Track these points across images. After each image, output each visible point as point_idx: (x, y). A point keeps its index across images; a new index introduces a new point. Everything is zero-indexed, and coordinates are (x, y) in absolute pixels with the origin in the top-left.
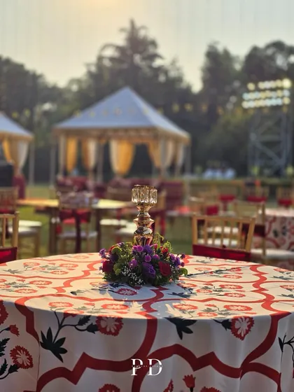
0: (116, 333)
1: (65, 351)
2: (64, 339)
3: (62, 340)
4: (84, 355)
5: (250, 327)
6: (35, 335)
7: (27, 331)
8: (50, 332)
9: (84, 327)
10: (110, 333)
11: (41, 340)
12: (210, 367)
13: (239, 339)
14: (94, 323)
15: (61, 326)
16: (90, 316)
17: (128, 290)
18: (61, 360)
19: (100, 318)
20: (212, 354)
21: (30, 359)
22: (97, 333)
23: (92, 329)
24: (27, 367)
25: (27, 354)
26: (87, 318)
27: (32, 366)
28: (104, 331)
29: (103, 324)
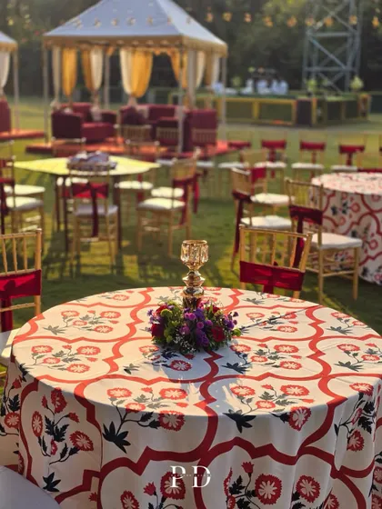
0: (178, 428)
1: (128, 444)
2: (127, 432)
3: (125, 434)
4: (147, 449)
5: (306, 418)
6: (97, 425)
7: (88, 420)
8: (112, 426)
9: (147, 423)
10: (172, 428)
11: (103, 431)
12: (268, 457)
13: (296, 430)
14: (157, 420)
15: (123, 421)
16: (152, 413)
17: (182, 362)
18: (125, 451)
19: (162, 415)
20: (271, 446)
21: (91, 443)
22: (160, 428)
23: (154, 425)
24: (88, 450)
25: (87, 438)
26: (149, 415)
27: (92, 449)
28: (166, 426)
29: (165, 420)
